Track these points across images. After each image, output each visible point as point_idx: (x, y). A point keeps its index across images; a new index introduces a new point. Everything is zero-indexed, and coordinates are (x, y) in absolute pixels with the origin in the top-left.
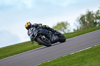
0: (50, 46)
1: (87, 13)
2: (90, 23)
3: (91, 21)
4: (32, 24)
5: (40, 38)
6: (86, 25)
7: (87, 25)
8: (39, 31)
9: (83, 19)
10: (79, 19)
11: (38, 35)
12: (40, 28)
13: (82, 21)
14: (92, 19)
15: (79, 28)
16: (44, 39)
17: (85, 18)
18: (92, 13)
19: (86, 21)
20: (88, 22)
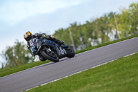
0: (58, 61)
1: (15, 45)
2: (20, 58)
3: (22, 55)
4: (33, 34)
5: (45, 51)
6: (14, 61)
7: (16, 61)
8: (43, 43)
9: (10, 53)
10: (4, 53)
11: (42, 47)
12: (44, 38)
13: (9, 55)
14: (22, 52)
15: (4, 65)
16: (50, 52)
17: (13, 51)
18: (22, 45)
19: (14, 55)
20: (17, 57)
